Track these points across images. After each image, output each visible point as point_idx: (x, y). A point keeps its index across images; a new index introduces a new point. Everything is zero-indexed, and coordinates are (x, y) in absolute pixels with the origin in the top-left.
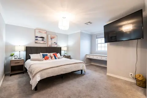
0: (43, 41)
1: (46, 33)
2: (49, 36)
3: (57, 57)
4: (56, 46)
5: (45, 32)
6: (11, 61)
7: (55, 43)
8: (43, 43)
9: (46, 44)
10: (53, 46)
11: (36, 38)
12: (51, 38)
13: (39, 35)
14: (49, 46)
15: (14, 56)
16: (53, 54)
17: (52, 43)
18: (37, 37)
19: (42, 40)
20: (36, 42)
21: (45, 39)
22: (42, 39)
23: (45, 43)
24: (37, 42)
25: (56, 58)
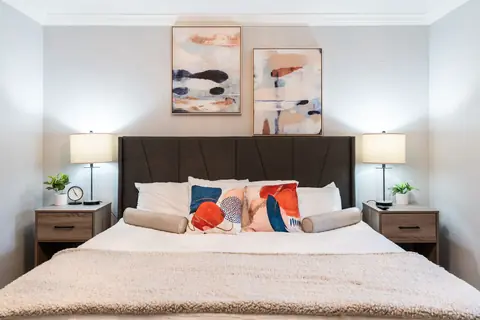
0: (219, 98)
1: (238, 40)
2: (260, 60)
3: (286, 219)
4: (310, 127)
5: (234, 32)
6: (37, 213)
7: (306, 108)
8: (215, 109)
9: (238, 114)
10: (289, 129)
11: (177, 84)
12: (275, 74)
13: (193, 62)
14: (259, 131)
15: (67, 187)
16: (265, 192)
17: (284, 106)
18: (179, 75)
19: (215, 91)
20: (176, 106)
21: (230, 86)
22: (214, 85)
23: (235, 108)
24: (184, 107)
25: (278, 225)
